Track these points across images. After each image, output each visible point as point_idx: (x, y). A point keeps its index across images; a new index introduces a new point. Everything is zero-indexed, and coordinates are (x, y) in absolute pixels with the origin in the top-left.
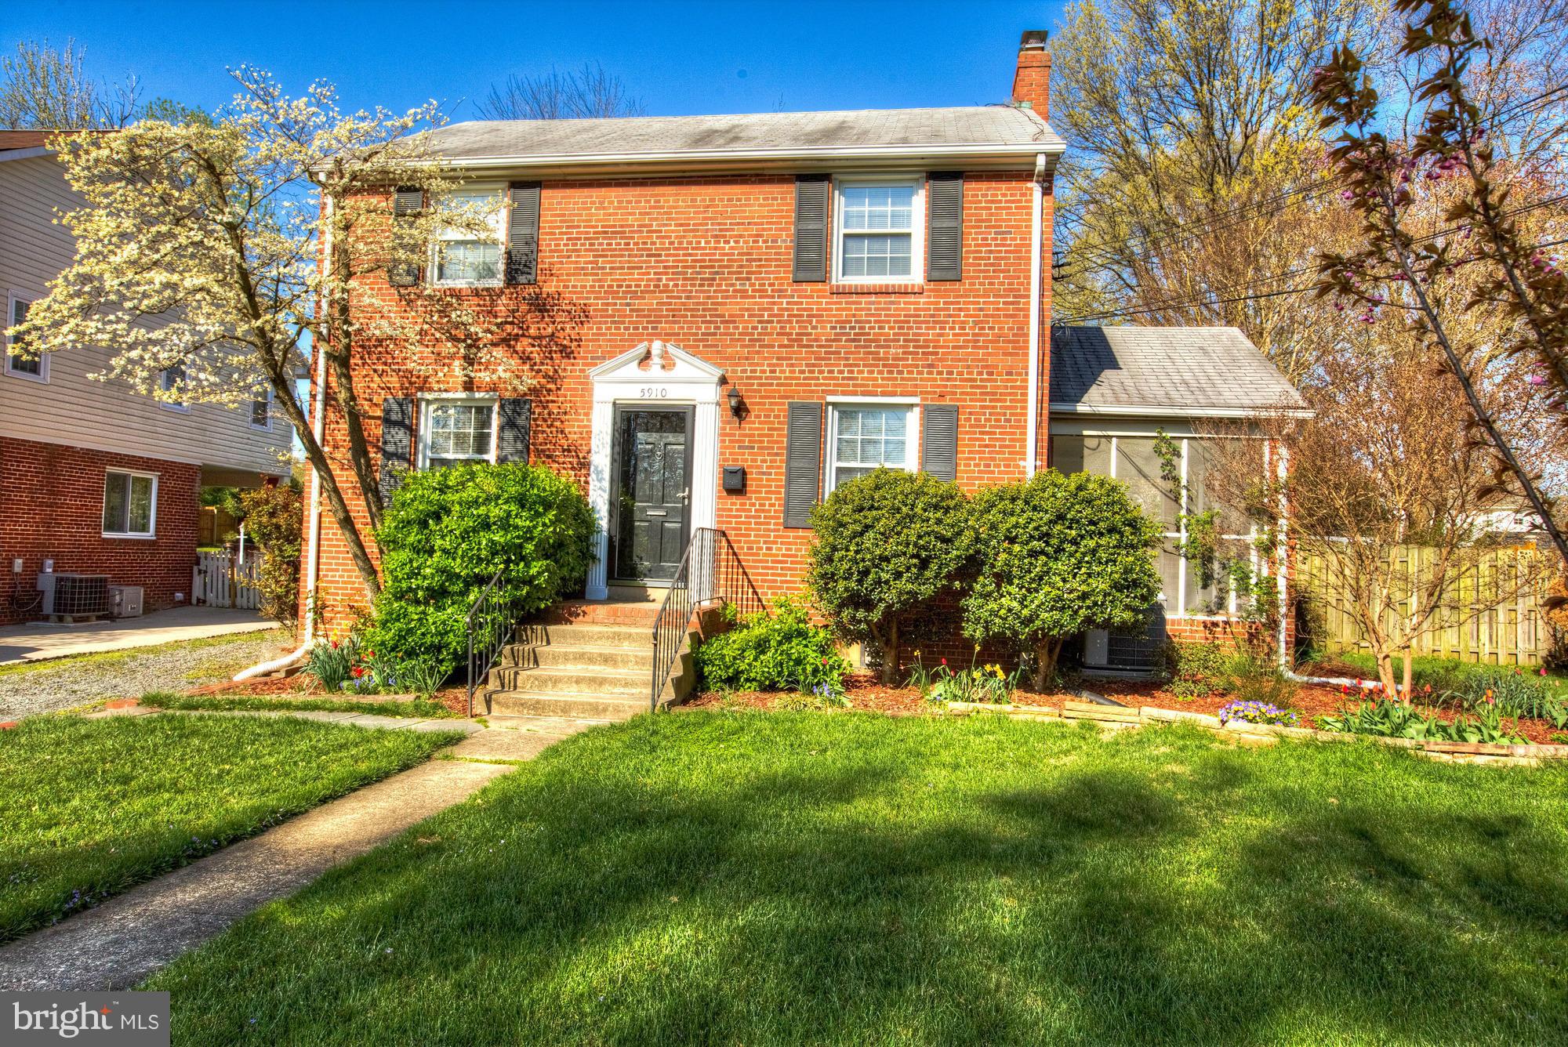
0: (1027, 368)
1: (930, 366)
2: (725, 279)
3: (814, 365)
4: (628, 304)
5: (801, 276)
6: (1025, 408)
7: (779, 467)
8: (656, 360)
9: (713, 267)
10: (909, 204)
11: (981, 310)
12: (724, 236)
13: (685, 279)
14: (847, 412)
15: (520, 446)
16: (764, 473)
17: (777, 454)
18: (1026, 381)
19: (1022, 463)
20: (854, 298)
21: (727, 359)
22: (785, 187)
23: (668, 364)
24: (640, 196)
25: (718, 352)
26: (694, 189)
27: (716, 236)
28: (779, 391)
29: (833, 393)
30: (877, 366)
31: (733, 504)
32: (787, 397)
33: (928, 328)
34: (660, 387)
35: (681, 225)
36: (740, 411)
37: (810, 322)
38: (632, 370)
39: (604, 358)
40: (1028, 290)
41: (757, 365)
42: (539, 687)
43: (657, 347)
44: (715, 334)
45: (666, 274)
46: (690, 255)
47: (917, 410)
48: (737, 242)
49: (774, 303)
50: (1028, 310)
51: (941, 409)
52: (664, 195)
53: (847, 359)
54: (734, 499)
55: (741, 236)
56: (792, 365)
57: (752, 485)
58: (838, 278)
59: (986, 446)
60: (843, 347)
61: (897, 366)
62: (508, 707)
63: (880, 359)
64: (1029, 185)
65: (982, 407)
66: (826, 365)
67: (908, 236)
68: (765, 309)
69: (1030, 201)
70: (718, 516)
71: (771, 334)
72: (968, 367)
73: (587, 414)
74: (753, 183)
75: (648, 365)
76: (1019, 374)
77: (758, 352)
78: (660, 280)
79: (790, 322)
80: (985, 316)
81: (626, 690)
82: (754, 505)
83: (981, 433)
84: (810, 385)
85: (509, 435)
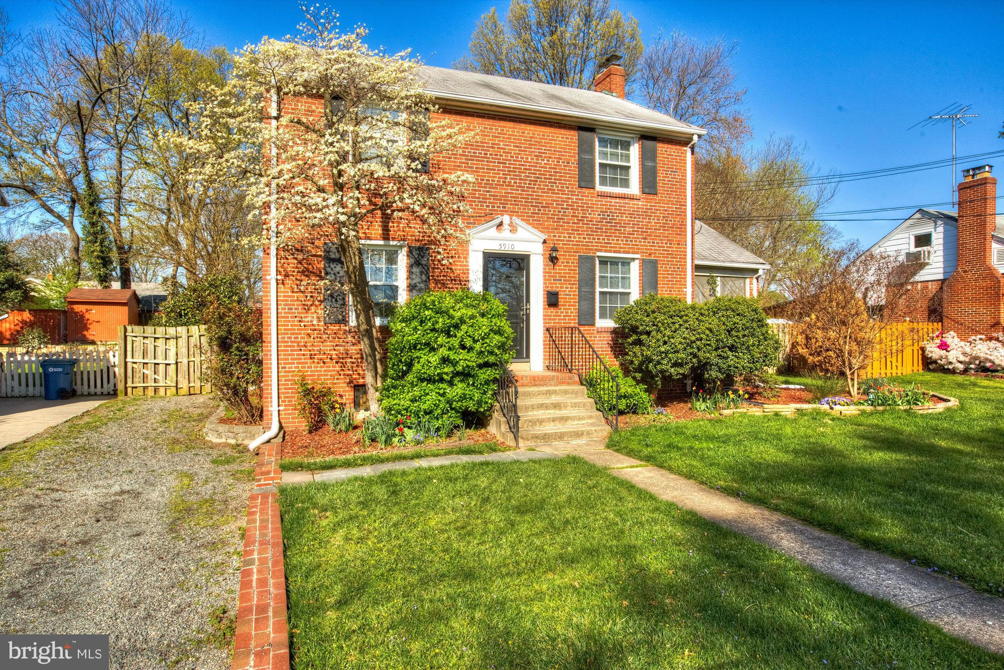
0: (686, 241)
1: (645, 238)
2: (543, 182)
3: (590, 235)
4: (488, 192)
5: (583, 184)
6: (686, 262)
7: (575, 291)
8: (506, 226)
9: (536, 174)
10: (628, 150)
11: (666, 211)
12: (541, 156)
13: (520, 179)
14: (604, 262)
15: (424, 278)
16: (567, 295)
17: (573, 284)
18: (686, 248)
19: (685, 290)
20: (609, 199)
21: (545, 228)
22: (573, 133)
23: (513, 229)
24: (492, 125)
25: (541, 224)
26: (523, 126)
27: (537, 156)
28: (573, 248)
29: (600, 251)
30: (621, 237)
31: (551, 312)
32: (577, 252)
33: (643, 218)
34: (511, 243)
35: (517, 147)
36: (553, 260)
37: (588, 211)
38: (493, 232)
39: (475, 224)
40: (686, 202)
41: (562, 233)
42: (532, 426)
43: (506, 219)
44: (538, 214)
45: (510, 175)
46: (523, 165)
47: (637, 262)
48: (548, 161)
49: (569, 198)
50: (686, 212)
51: (651, 261)
52: (506, 127)
53: (606, 232)
54: (552, 309)
55: (550, 158)
56: (579, 234)
57: (561, 302)
58: (599, 188)
59: (670, 281)
60: (604, 226)
61: (630, 238)
62: (528, 440)
63: (622, 233)
64: (685, 148)
65: (667, 261)
66: (596, 235)
67: (629, 167)
68: (564, 202)
69: (686, 157)
70: (544, 319)
71: (568, 216)
72: (661, 240)
73: (465, 258)
74: (556, 127)
75: (501, 229)
76: (683, 245)
77: (562, 226)
78: (506, 178)
79: (578, 210)
80: (668, 214)
81: (580, 422)
82: (562, 313)
83: (668, 274)
84: (588, 246)
85: (416, 270)
